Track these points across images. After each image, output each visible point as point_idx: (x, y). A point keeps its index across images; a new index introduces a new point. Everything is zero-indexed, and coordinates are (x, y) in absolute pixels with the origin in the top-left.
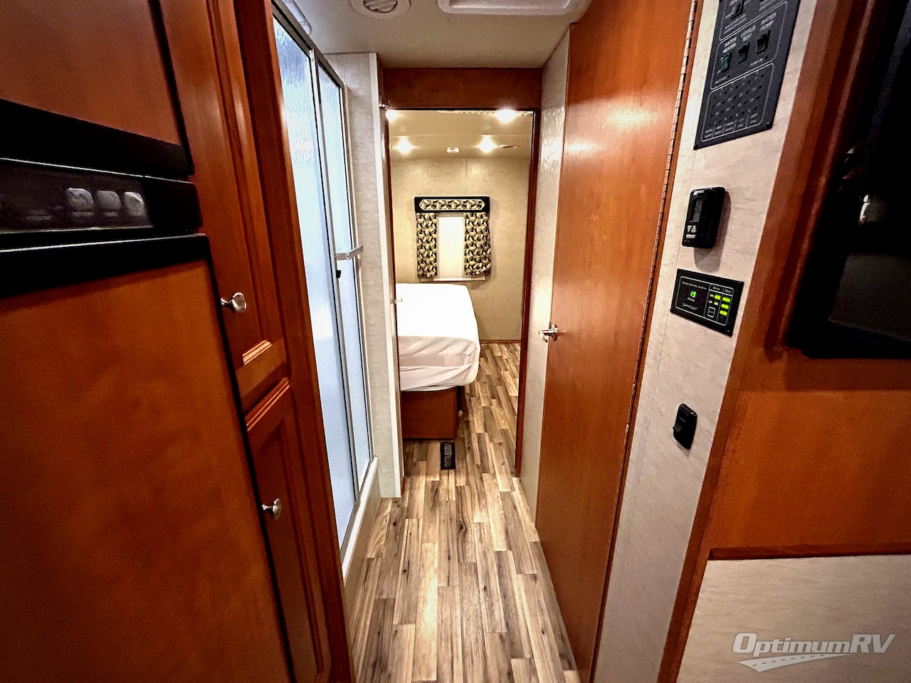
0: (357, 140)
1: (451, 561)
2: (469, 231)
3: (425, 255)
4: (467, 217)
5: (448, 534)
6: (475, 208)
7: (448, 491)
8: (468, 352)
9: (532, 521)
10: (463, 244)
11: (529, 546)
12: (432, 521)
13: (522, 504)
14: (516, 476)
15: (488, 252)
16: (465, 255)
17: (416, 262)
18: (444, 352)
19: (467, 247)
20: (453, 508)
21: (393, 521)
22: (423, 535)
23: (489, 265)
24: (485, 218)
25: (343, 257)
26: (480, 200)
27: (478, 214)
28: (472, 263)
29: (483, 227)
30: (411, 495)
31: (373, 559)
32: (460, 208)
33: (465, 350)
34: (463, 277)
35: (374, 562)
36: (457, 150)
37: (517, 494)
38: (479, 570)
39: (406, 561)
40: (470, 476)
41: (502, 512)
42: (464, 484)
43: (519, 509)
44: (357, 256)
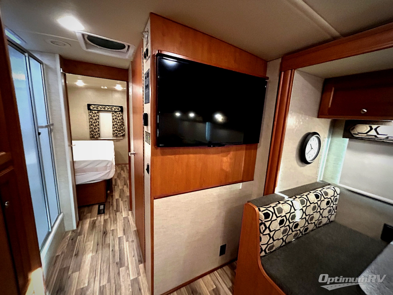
0: (50, 83)
1: (99, 245)
2: (114, 119)
3: (93, 128)
4: (113, 113)
5: (98, 237)
6: (116, 110)
7: (100, 222)
8: (108, 166)
9: (134, 224)
10: (111, 124)
11: (132, 232)
12: (91, 234)
13: (132, 220)
14: (131, 211)
15: (123, 128)
16: (113, 128)
17: (89, 131)
18: (98, 166)
19: (113, 125)
20: (102, 227)
21: (71, 239)
22: (86, 239)
23: (124, 133)
24: (121, 114)
25: (42, 127)
26: (118, 107)
27: (118, 113)
28: (116, 132)
29: (120, 118)
30: (82, 227)
31: (60, 255)
32: (110, 110)
33: (107, 164)
34: (113, 138)
35: (60, 256)
36: (106, 88)
37: (130, 217)
38: (111, 245)
39: (77, 251)
40: (111, 214)
41: (123, 224)
42: (108, 217)
43: (130, 222)
44: (50, 127)
